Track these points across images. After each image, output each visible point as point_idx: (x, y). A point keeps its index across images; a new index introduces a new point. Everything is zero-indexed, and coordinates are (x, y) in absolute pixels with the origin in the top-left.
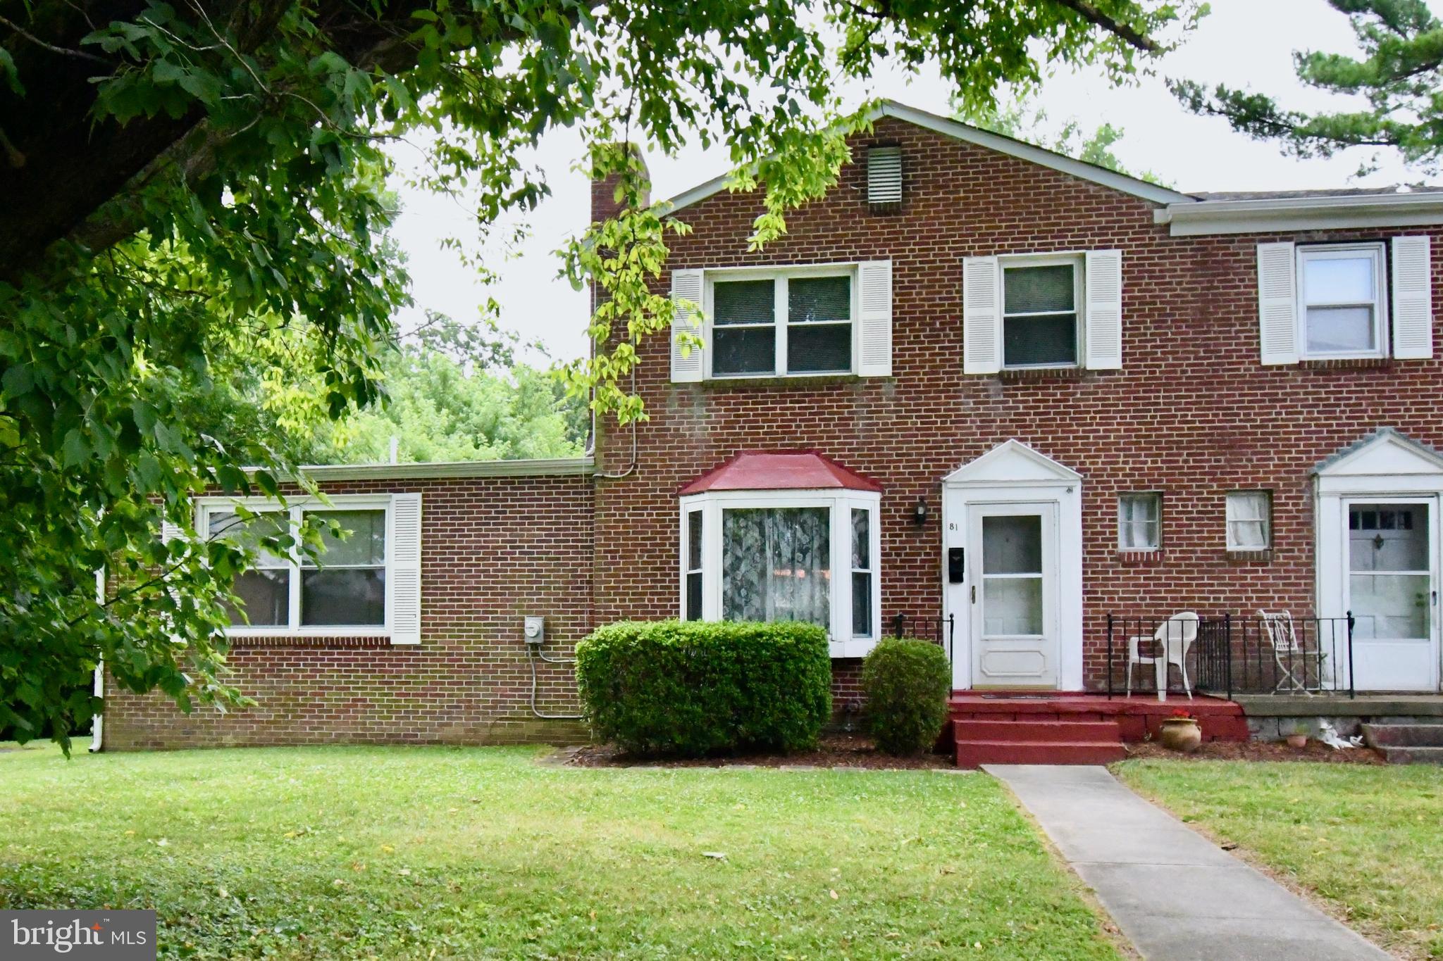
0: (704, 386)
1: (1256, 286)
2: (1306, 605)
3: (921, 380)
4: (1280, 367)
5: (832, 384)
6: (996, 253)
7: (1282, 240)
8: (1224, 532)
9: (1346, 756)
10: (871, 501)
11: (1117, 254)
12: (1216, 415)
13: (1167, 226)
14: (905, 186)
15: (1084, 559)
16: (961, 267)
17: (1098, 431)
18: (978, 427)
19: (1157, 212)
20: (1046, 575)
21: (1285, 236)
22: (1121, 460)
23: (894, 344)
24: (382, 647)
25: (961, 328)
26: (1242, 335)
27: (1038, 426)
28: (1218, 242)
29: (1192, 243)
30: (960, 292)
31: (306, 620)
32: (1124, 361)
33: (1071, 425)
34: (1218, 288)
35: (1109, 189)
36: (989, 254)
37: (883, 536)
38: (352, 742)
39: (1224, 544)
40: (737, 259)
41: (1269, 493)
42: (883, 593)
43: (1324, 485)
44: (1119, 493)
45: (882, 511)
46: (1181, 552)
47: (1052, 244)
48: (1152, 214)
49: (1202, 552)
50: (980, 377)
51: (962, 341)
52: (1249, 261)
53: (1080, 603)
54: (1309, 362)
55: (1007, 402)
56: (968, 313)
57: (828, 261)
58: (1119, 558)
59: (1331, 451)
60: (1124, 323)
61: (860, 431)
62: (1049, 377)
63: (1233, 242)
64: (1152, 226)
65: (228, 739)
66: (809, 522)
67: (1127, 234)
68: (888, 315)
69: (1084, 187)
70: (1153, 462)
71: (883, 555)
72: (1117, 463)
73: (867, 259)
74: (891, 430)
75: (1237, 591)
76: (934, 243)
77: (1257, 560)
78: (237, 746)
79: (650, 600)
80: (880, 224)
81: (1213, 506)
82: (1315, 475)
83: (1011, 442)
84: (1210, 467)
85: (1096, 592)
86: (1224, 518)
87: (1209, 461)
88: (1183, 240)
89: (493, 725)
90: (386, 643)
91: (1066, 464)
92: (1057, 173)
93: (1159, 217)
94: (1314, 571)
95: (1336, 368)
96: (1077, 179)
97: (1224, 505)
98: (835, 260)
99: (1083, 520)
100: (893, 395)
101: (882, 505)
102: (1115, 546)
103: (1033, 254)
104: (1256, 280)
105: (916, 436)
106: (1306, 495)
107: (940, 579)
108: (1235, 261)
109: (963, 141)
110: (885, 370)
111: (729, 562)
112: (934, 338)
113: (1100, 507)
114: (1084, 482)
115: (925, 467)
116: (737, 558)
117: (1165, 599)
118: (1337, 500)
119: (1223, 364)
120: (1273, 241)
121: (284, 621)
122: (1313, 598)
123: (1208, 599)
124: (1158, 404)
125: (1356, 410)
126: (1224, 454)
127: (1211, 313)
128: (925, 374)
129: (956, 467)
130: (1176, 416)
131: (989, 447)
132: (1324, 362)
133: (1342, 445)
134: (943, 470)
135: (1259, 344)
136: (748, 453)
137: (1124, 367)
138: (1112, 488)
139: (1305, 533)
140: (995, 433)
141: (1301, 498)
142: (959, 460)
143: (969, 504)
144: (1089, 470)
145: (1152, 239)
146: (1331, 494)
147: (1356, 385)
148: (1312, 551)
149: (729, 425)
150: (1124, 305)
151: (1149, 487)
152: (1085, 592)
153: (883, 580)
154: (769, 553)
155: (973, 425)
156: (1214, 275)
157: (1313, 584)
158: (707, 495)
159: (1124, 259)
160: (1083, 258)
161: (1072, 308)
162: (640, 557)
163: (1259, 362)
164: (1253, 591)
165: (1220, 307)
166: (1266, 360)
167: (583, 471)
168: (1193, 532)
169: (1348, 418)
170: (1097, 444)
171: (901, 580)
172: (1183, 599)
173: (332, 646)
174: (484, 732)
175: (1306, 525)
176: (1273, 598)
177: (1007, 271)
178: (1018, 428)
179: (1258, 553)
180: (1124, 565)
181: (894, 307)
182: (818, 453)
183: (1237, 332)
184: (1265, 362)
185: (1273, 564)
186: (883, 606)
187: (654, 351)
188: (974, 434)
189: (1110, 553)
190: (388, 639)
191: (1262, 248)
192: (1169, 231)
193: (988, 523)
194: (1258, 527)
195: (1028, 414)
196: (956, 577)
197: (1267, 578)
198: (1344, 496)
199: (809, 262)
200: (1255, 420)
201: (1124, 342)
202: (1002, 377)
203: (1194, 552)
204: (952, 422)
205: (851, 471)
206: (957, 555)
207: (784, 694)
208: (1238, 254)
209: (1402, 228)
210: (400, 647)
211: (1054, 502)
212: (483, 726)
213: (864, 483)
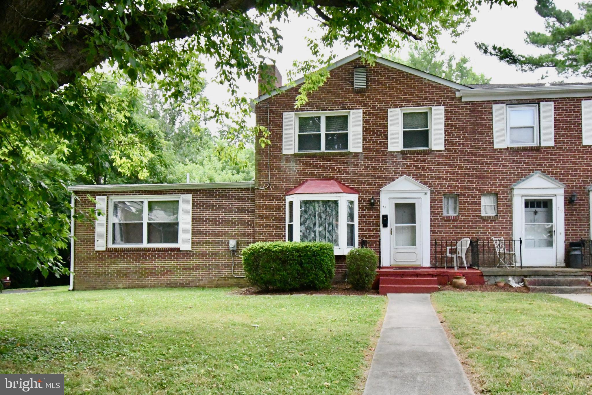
0: (295, 155)
1: (492, 120)
2: (509, 235)
3: (373, 153)
4: (501, 149)
5: (341, 155)
6: (400, 107)
7: (502, 103)
8: (480, 209)
9: (517, 290)
10: (355, 198)
11: (443, 108)
12: (478, 167)
13: (460, 98)
14: (367, 82)
15: (431, 219)
16: (387, 112)
17: (436, 172)
18: (393, 171)
19: (457, 93)
20: (417, 225)
21: (503, 102)
22: (444, 183)
23: (363, 140)
24: (177, 251)
25: (387, 135)
26: (487, 138)
27: (415, 170)
28: (479, 104)
29: (469, 104)
30: (387, 121)
31: (149, 241)
32: (445, 147)
33: (426, 170)
34: (478, 120)
35: (440, 84)
36: (397, 107)
37: (359, 210)
38: (166, 287)
39: (481, 213)
40: (307, 109)
41: (496, 195)
42: (359, 231)
43: (515, 192)
44: (443, 195)
45: (359, 201)
46: (465, 216)
47: (420, 104)
48: (455, 93)
49: (473, 216)
50: (394, 152)
51: (387, 139)
52: (490, 111)
53: (429, 235)
54: (511, 148)
55: (403, 162)
56: (390, 129)
57: (340, 109)
58: (443, 218)
59: (518, 180)
60: (445, 133)
61: (351, 172)
62: (419, 153)
63: (484, 104)
64: (455, 98)
65: (120, 286)
66: (332, 205)
67: (446, 101)
68: (361, 129)
69: (431, 83)
70: (456, 184)
71: (359, 217)
72: (443, 184)
73: (354, 109)
74: (362, 172)
75: (485, 230)
76: (378, 103)
77: (492, 219)
78: (124, 288)
79: (275, 234)
80: (359, 96)
81: (477, 199)
82: (512, 189)
83: (405, 176)
84: (476, 185)
85: (435, 231)
86: (480, 204)
87: (475, 183)
88: (466, 103)
89: (218, 280)
90: (179, 250)
91: (424, 184)
92: (421, 78)
93: (458, 94)
94: (512, 223)
95: (520, 150)
96: (428, 80)
97: (480, 199)
98: (342, 109)
99: (431, 205)
100: (363, 159)
101: (359, 199)
102: (442, 214)
103: (413, 108)
104: (492, 118)
105: (371, 174)
106: (509, 196)
107: (379, 226)
108: (485, 111)
109: (388, 66)
110: (360, 150)
111: (302, 220)
112: (378, 138)
113: (437, 200)
114: (431, 191)
115: (374, 185)
116: (306, 218)
117: (459, 233)
118: (520, 197)
119: (480, 148)
120: (499, 103)
121: (141, 242)
122: (512, 233)
123: (475, 233)
124: (457, 162)
125: (528, 165)
126: (480, 181)
127: (476, 130)
128: (374, 151)
129: (385, 185)
130: (463, 167)
131: (397, 178)
132: (516, 148)
133: (522, 177)
134: (381, 186)
135: (493, 141)
136: (311, 180)
137: (446, 149)
138: (441, 193)
139: (509, 209)
140: (399, 173)
141: (508, 197)
142: (386, 183)
143: (390, 199)
144: (433, 186)
145: (455, 102)
146: (518, 195)
147: (527, 156)
148: (511, 216)
149: (304, 170)
150: (445, 126)
151: (454, 193)
152: (431, 231)
153: (359, 227)
154: (317, 217)
155: (391, 170)
156: (477, 116)
157: (512, 228)
158: (294, 195)
159: (445, 110)
160: (431, 109)
161: (427, 127)
162: (272, 218)
163: (493, 147)
164: (491, 230)
165: (480, 127)
166: (496, 146)
167: (251, 186)
168: (470, 209)
169: (524, 168)
170: (435, 177)
171: (365, 226)
172: (466, 233)
173: (159, 251)
174: (215, 283)
175: (509, 206)
176: (498, 233)
177: (404, 114)
178: (407, 171)
179: (493, 216)
180: (445, 221)
181: (363, 127)
182: (336, 180)
183: (486, 136)
184: (495, 147)
185: (498, 221)
186: (359, 236)
187: (276, 142)
188: (392, 173)
189: (440, 216)
190: (179, 248)
191: (494, 106)
192: (461, 100)
193: (397, 206)
194: (493, 207)
195: (411, 166)
196: (385, 225)
197: (496, 226)
198: (522, 196)
199: (333, 110)
200: (491, 169)
201: (445, 140)
202: (402, 153)
203: (470, 216)
204: (384, 169)
205: (347, 186)
206: (385, 217)
208: (486, 108)
209: (544, 99)
210: (183, 251)
211: (420, 198)
212: (214, 280)
213: (352, 191)
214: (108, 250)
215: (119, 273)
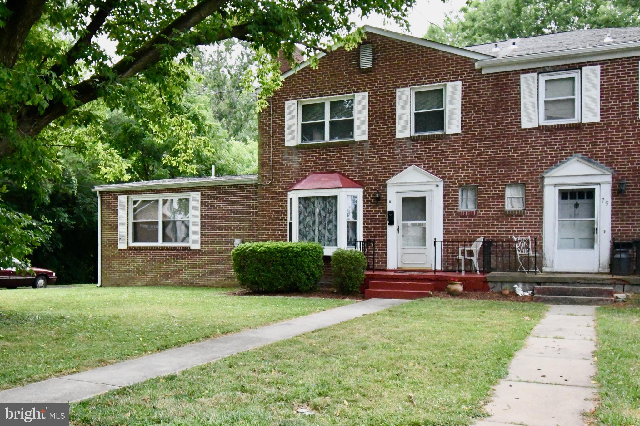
0: (297, 147)
1: (520, 94)
2: (540, 234)
3: (379, 141)
4: (530, 129)
5: (345, 144)
6: (410, 86)
7: (532, 72)
8: (504, 202)
9: (523, 299)
10: (359, 192)
11: (459, 83)
12: (502, 151)
13: (481, 70)
14: (374, 60)
15: (444, 215)
16: (395, 93)
17: (450, 160)
18: (402, 160)
19: (476, 64)
20: (427, 222)
21: (533, 70)
22: (460, 172)
23: (369, 126)
24: (188, 250)
25: (395, 119)
26: (513, 116)
27: (426, 159)
28: (504, 75)
29: (492, 76)
30: (395, 103)
31: (164, 240)
32: (462, 129)
33: (439, 158)
34: (503, 95)
35: (457, 55)
36: (407, 87)
37: (364, 206)
38: (178, 285)
39: (504, 208)
40: (310, 95)
41: (524, 184)
42: (364, 229)
43: (547, 181)
44: (459, 187)
45: (364, 196)
46: (485, 211)
47: (433, 80)
48: (474, 64)
49: (494, 211)
50: (403, 139)
51: (395, 124)
52: (518, 82)
53: (442, 233)
54: (543, 126)
55: (413, 149)
56: (398, 112)
57: (344, 94)
58: (458, 214)
59: (552, 166)
60: (462, 113)
61: (356, 163)
62: (431, 138)
63: (510, 74)
64: (475, 70)
65: (139, 283)
66: (332, 201)
67: (464, 74)
68: (366, 115)
69: (446, 55)
70: (474, 173)
71: (364, 214)
72: (459, 173)
73: (358, 92)
74: (367, 162)
75: (509, 228)
76: (385, 84)
77: (519, 214)
78: (142, 286)
79: (278, 232)
80: (364, 78)
81: (499, 191)
82: (543, 177)
83: (413, 166)
84: (498, 174)
85: (449, 229)
86: (504, 196)
87: (498, 171)
88: (488, 75)
89: (225, 280)
90: (189, 249)
91: (436, 175)
92: (435, 50)
93: (477, 66)
94: (543, 219)
95: (555, 128)
96: (443, 52)
97: (504, 191)
98: (347, 93)
99: (444, 198)
100: (368, 148)
101: (364, 193)
102: (457, 209)
103: (425, 85)
104: (520, 91)
105: (377, 164)
106: (540, 185)
107: (386, 224)
108: (511, 83)
109: (397, 40)
110: (365, 138)
111: (302, 217)
112: (385, 123)
113: (451, 192)
114: (444, 182)
115: (381, 177)
116: (305, 216)
117: (478, 231)
118: (553, 187)
119: (505, 129)
120: (528, 72)
121: (157, 240)
122: (542, 231)
123: (496, 231)
124: (476, 147)
125: (564, 147)
126: (504, 168)
127: (500, 107)
128: (381, 138)
129: (393, 177)
130: (484, 152)
131: (406, 168)
132: (549, 126)
133: (557, 162)
134: (388, 178)
135: (520, 119)
136: (314, 173)
137: (462, 132)
138: (456, 184)
139: (539, 202)
140: (408, 162)
141: (538, 187)
142: (394, 174)
143: (397, 192)
144: (446, 177)
145: (475, 75)
146: (550, 185)
147: (564, 135)
148: (542, 210)
149: (306, 163)
150: (462, 105)
151: (472, 183)
152: (444, 229)
153: (364, 224)
154: (316, 214)
155: (399, 159)
156: (501, 90)
157: (542, 225)
158: (293, 192)
159: (462, 85)
160: (445, 85)
161: (442, 107)
162: (274, 216)
163: (520, 127)
164: (516, 228)
165: (504, 104)
166: (524, 126)
167: (254, 182)
168: (490, 202)
169: (560, 150)
170: (450, 165)
171: (371, 224)
172: (485, 231)
173: (172, 250)
174: (222, 283)
175: (540, 199)
176: (524, 231)
177: (416, 93)
178: (417, 161)
179: (521, 211)
180: (461, 217)
181: (369, 111)
182: (339, 173)
183: (511, 114)
184: (523, 127)
185: (525, 216)
186: (364, 235)
187: (279, 134)
188: (400, 163)
189: (455, 212)
190: (190, 247)
191: (522, 76)
192: (481, 72)
193: (405, 200)
194: (521, 199)
195: (422, 154)
196: (392, 223)
197: (522, 222)
198: (555, 185)
199: (336, 95)
200: (518, 153)
201: (462, 121)
202: (412, 139)
203: (491, 211)
204: (391, 158)
205: (352, 179)
206: (391, 213)
207: (297, 270)
208: (512, 80)
209: (588, 62)
210: (194, 250)
211: (431, 191)
212: (222, 280)
213: (356, 185)
214: (129, 249)
215: (138, 271)
